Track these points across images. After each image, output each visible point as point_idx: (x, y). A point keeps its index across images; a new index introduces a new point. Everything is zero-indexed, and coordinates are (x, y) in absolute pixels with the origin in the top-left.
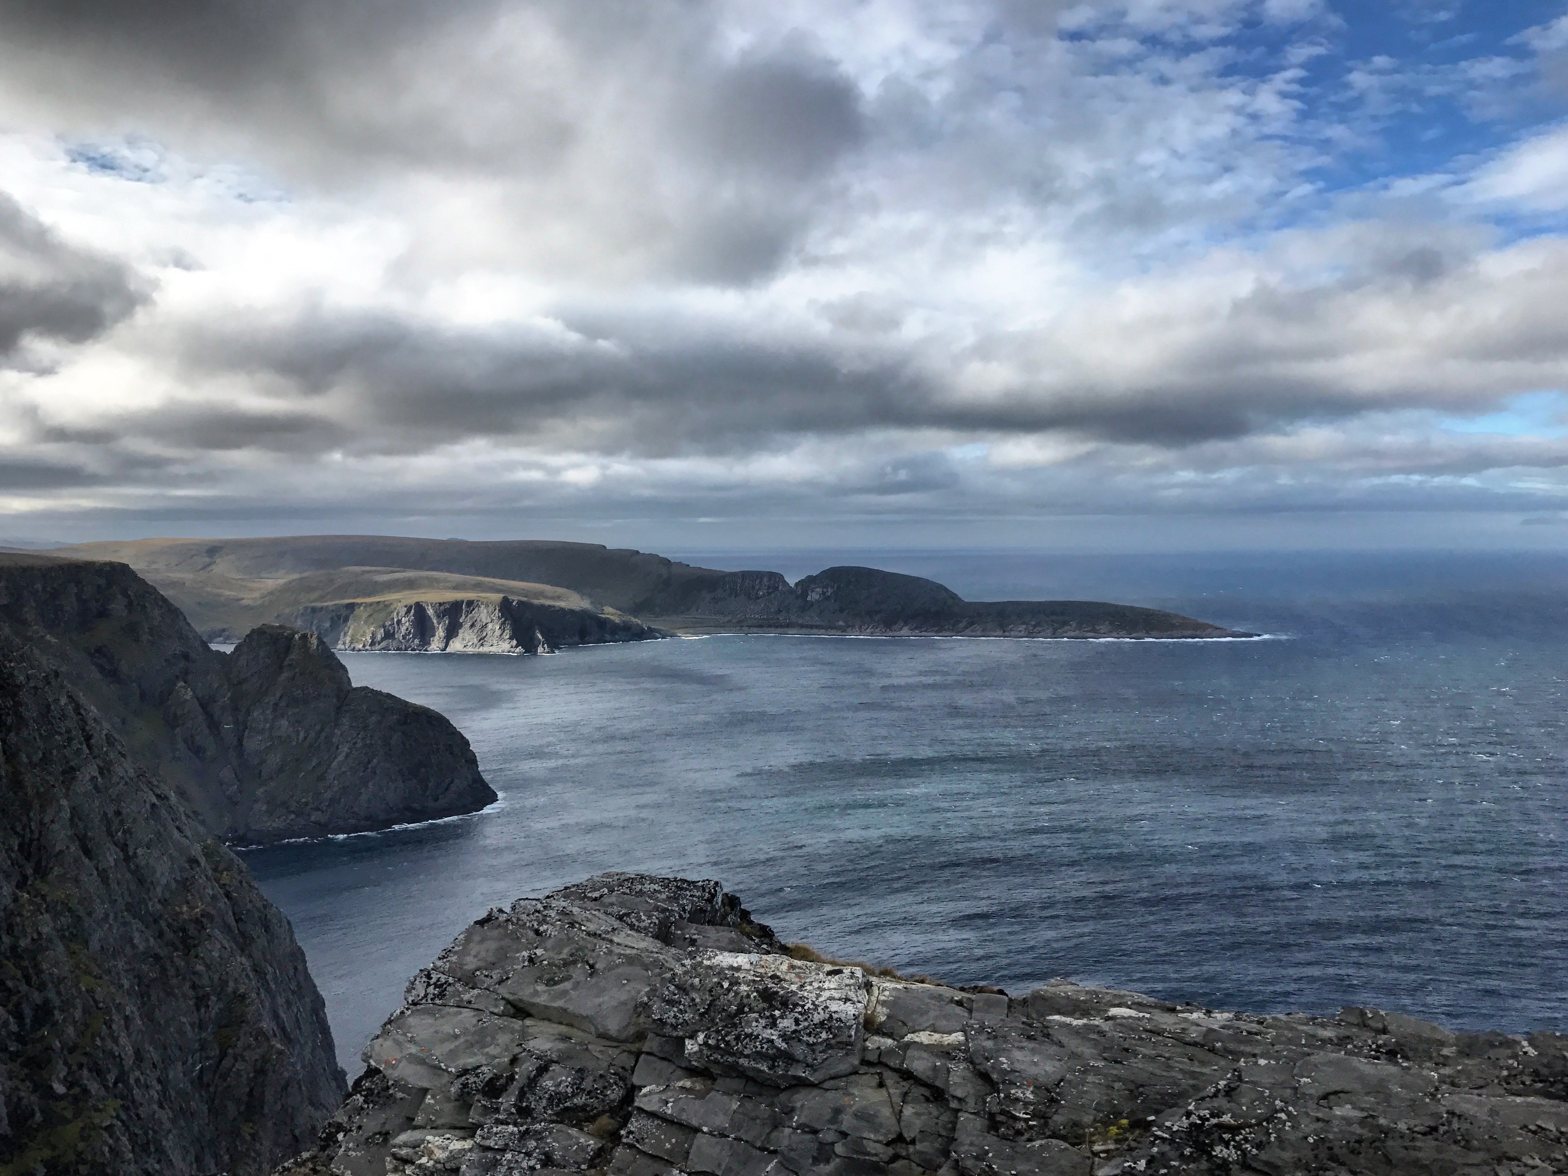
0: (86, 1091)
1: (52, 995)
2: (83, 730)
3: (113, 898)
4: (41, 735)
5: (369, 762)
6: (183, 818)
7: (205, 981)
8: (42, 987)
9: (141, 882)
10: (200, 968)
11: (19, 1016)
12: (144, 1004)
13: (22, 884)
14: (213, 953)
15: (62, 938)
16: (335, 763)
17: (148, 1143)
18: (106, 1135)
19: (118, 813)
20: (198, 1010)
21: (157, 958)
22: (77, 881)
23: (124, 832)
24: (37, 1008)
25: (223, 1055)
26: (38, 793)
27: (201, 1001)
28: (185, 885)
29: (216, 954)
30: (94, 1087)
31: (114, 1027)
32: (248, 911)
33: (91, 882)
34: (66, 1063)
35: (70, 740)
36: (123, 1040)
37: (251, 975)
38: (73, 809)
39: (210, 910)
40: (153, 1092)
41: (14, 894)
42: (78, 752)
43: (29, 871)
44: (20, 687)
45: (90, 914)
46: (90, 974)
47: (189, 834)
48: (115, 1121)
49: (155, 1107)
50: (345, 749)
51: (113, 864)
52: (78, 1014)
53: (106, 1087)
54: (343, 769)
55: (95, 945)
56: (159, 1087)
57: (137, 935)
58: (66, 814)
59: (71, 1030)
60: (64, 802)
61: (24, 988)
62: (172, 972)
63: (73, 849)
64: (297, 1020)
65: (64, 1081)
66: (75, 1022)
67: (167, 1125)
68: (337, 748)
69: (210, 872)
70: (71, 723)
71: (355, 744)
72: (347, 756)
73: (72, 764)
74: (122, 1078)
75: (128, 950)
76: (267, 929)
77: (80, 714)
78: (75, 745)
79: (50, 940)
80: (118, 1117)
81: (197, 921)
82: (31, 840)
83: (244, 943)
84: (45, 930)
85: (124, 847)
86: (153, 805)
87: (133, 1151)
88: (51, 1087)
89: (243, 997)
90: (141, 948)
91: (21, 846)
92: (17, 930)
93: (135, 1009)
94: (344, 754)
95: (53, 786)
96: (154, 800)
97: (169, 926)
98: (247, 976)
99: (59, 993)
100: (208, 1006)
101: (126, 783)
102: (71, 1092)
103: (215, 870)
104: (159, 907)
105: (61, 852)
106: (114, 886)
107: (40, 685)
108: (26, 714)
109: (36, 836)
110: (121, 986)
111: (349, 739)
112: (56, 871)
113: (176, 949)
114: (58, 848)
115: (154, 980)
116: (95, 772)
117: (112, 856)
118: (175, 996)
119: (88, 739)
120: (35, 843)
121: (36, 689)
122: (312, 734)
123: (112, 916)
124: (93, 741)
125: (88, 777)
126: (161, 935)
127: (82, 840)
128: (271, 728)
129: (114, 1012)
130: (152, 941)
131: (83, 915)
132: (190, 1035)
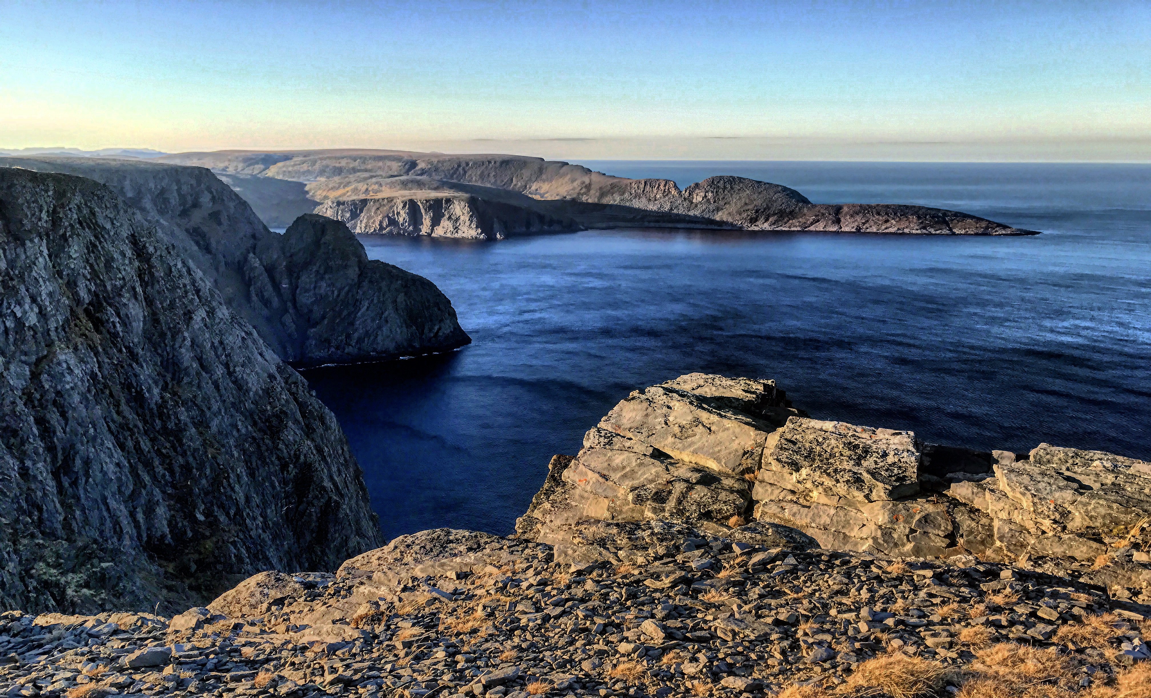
0: (217, 520)
1: (191, 459)
2: (194, 286)
3: (223, 399)
4: (167, 288)
5: (382, 313)
6: (263, 347)
7: (286, 455)
8: (184, 454)
9: (240, 388)
10: (281, 446)
11: (171, 471)
12: (248, 467)
13: (165, 388)
14: (289, 437)
15: (194, 424)
16: (359, 314)
17: (258, 553)
18: (232, 548)
19: (221, 343)
20: (282, 473)
21: (254, 438)
22: (199, 386)
23: (226, 356)
24: (181, 466)
25: (300, 502)
26: (169, 328)
27: (284, 467)
28: (268, 392)
29: (291, 438)
30: (222, 517)
31: (231, 481)
32: (310, 411)
33: (209, 388)
34: (203, 502)
35: (186, 292)
36: (237, 489)
37: (315, 452)
38: (193, 339)
39: (285, 409)
40: (258, 522)
41: (161, 394)
42: (192, 301)
43: (168, 380)
44: (151, 255)
45: (209, 409)
46: (213, 447)
48: (236, 539)
49: (260, 531)
50: (366, 304)
51: (220, 376)
52: (208, 472)
53: (230, 519)
54: (365, 318)
55: (214, 429)
56: (261, 519)
57: (239, 423)
58: (188, 343)
59: (204, 481)
60: (186, 334)
61: (173, 454)
62: (264, 448)
63: (195, 366)
64: (346, 482)
65: (203, 513)
66: (206, 477)
67: (269, 543)
68: (361, 303)
69: (283, 385)
70: (187, 281)
72: (368, 309)
73: (189, 308)
74: (239, 512)
75: (235, 433)
76: (323, 423)
77: (191, 275)
78: (190, 296)
79: (186, 424)
80: (238, 536)
81: (277, 416)
82: (168, 359)
83: (309, 432)
84: (182, 418)
86: (243, 338)
87: (249, 557)
88: (195, 516)
89: (310, 466)
90: (243, 431)
91: (162, 362)
92: (165, 417)
93: (243, 470)
94: (365, 307)
95: (179, 323)
96: (243, 334)
97: (260, 418)
98: (312, 453)
99: (195, 458)
100: (288, 471)
101: (225, 323)
102: (209, 520)
103: (286, 383)
104: (252, 406)
105: (188, 367)
106: (223, 391)
107: (164, 254)
108: (156, 274)
109: (171, 356)
110: (232, 456)
111: (369, 297)
112: (186, 380)
113: (266, 434)
114: (186, 364)
115: (253, 452)
116: (204, 315)
117: (220, 371)
118: (267, 464)
119: (198, 291)
120: (171, 361)
121: (161, 256)
122: (343, 294)
123: (223, 411)
124: (201, 294)
125: (200, 318)
126: (255, 424)
127: (200, 360)
128: (315, 288)
129: (230, 471)
130: (249, 427)
131: (205, 409)
132: (278, 488)
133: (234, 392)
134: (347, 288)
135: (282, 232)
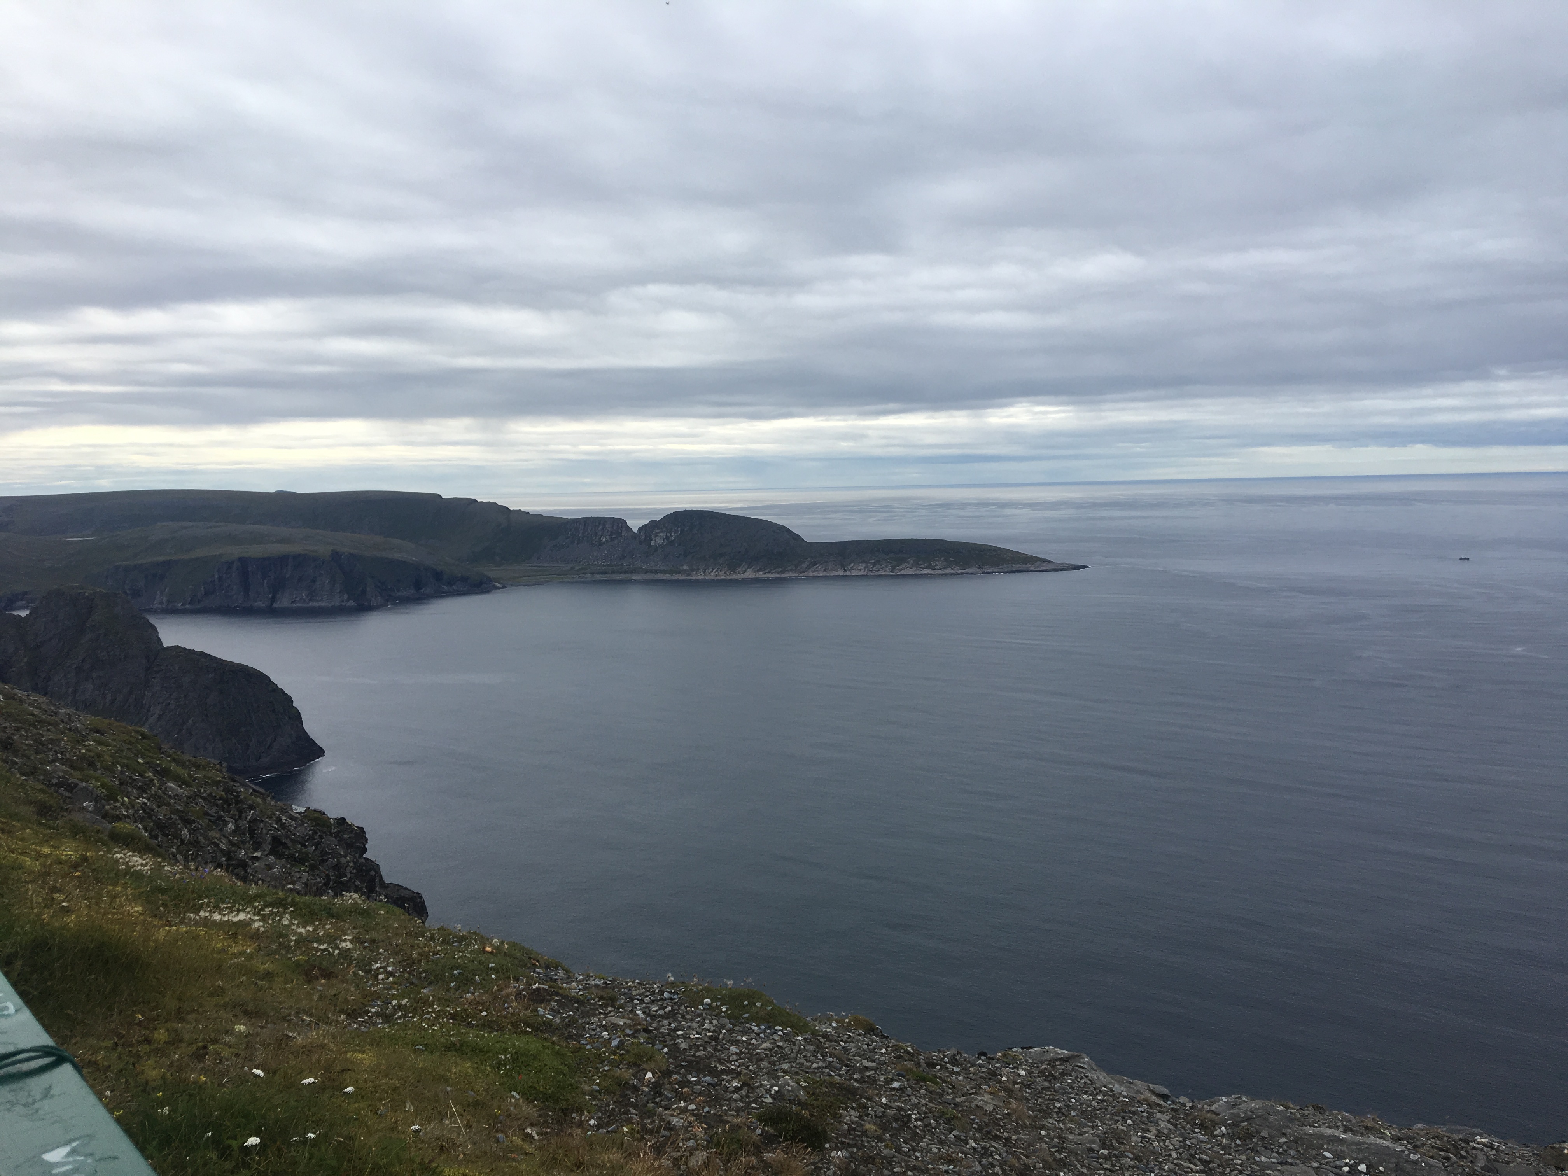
5: (184, 723)
71: (167, 705)
111: (161, 701)
135: (24, 614)
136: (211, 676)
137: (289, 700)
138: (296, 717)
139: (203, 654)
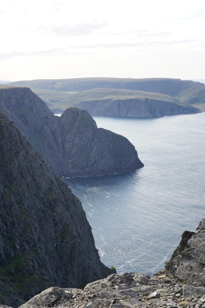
0: (25, 249)
1: (15, 219)
2: (21, 140)
3: (30, 192)
4: (9, 141)
5: (103, 153)
6: (49, 168)
7: (57, 219)
8: (12, 217)
10: (55, 214)
11: (6, 225)
12: (40, 224)
13: (5, 186)
14: (59, 210)
15: (17, 203)
16: (92, 153)
17: (42, 265)
18: (31, 262)
19: (31, 166)
20: (55, 227)
21: (43, 211)
22: (20, 186)
23: (33, 172)
24: (11, 223)
25: (62, 242)
26: (9, 159)
27: (56, 225)
28: (50, 189)
29: (60, 211)
30: (27, 247)
31: (32, 230)
32: (68, 198)
33: (24, 186)
34: (19, 240)
35: (17, 143)
36: (35, 234)
37: (70, 218)
38: (19, 165)
39: (57, 197)
40: (43, 251)
41: (4, 189)
42: (19, 147)
43: (7, 182)
44: (3, 126)
45: (24, 196)
46: (25, 214)
47: (51, 173)
48: (33, 258)
49: (44, 255)
50: (96, 148)
52: (22, 225)
53: (31, 248)
54: (95, 155)
55: (26, 205)
56: (45, 249)
57: (37, 203)
58: (17, 166)
59: (20, 230)
60: (16, 162)
61: (7, 216)
62: (47, 215)
63: (19, 176)
64: (83, 233)
65: (19, 245)
66: (21, 228)
67: (48, 261)
68: (93, 148)
69: (57, 186)
70: (17, 138)
71: (99, 146)
72: (96, 150)
73: (18, 150)
74: (35, 245)
75: (35, 208)
76: (74, 204)
77: (19, 135)
78: (19, 145)
79: (14, 203)
80: (34, 257)
81: (54, 200)
83: (67, 208)
84: (12, 200)
85: (33, 177)
86: (41, 164)
87: (38, 267)
88: (15, 246)
89: (68, 225)
90: (39, 207)
91: (5, 175)
92: (5, 200)
93: (38, 225)
94: (95, 150)
95: (13, 157)
96: (41, 162)
97: (46, 201)
98: (69, 218)
99: (17, 219)
100: (58, 226)
101: (33, 157)
102: (21, 248)
103: (59, 185)
104: (43, 195)
105: (16, 177)
106: (31, 188)
107: (8, 126)
108: (5, 135)
109: (9, 172)
110: (33, 218)
111: (97, 145)
112: (15, 182)
113: (48, 209)
114: (15, 176)
115: (42, 217)
116: (24, 154)
117: (29, 179)
118: (48, 222)
119: (22, 143)
120: (9, 174)
121: (7, 127)
122: (85, 143)
123: (30, 197)
124: (23, 144)
125: (22, 155)
126: (44, 204)
127: (21, 174)
128: (73, 141)
129: (32, 226)
130: (42, 206)
131: (23, 196)
132: (53, 235)
133: (36, 189)
134: (87, 141)
136: (111, 138)
137: (134, 147)
138: (135, 153)
139: (109, 131)
